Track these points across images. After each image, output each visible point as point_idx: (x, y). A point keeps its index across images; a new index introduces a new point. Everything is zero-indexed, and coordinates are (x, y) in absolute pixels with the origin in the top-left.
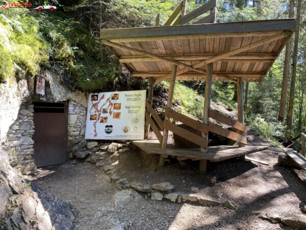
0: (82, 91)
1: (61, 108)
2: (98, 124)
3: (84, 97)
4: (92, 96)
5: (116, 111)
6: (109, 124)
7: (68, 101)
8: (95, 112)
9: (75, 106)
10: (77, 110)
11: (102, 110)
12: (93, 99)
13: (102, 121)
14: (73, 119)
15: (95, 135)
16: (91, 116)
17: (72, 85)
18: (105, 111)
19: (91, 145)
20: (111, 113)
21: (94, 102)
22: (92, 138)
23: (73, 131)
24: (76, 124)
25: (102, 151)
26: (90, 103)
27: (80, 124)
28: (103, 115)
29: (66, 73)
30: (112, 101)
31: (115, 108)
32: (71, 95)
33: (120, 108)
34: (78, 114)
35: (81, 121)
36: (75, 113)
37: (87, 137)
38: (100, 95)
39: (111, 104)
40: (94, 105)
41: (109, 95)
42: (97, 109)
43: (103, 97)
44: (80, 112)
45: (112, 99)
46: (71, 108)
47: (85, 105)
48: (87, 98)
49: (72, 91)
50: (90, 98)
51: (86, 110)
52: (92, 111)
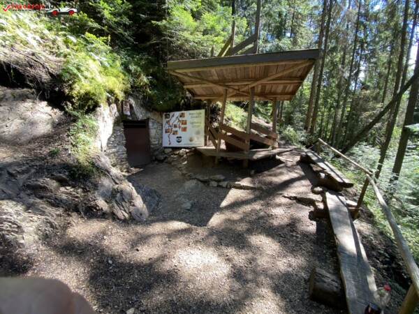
0: (158, 112)
1: (144, 124)
2: (171, 136)
3: (160, 116)
5: (183, 126)
6: (179, 136)
7: (148, 119)
8: (169, 127)
9: (153, 123)
10: (155, 126)
11: (173, 125)
12: (166, 117)
13: (174, 134)
14: (153, 132)
15: (170, 144)
16: (166, 130)
17: (150, 107)
18: (175, 126)
19: (168, 151)
20: (180, 127)
21: (167, 120)
22: (168, 146)
23: (154, 141)
24: (156, 136)
25: (175, 154)
26: (165, 121)
27: (158, 136)
28: (174, 129)
29: (144, 98)
30: (181, 119)
31: (182, 124)
32: (149, 115)
33: (186, 124)
34: (156, 129)
35: (159, 134)
36: (154, 128)
37: (164, 145)
38: (171, 114)
39: (179, 121)
40: (168, 122)
41: (177, 114)
42: (169, 125)
43: (173, 116)
44: (158, 127)
45: (180, 117)
46: (151, 124)
47: (161, 122)
48: (162, 117)
49: (150, 112)
50: (164, 116)
51: (162, 125)
52: (166, 127)
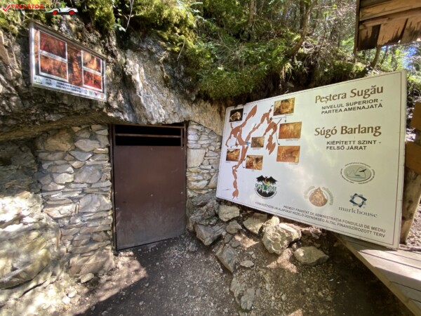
0: (212, 103)
1: (172, 136)
2: (242, 169)
3: (217, 115)
4: (233, 112)
5: (285, 143)
7: (186, 123)
8: (236, 145)
9: (199, 133)
10: (204, 142)
11: (250, 141)
12: (234, 119)
13: (249, 166)
14: (195, 157)
15: (235, 194)
16: (228, 152)
18: (257, 143)
19: (227, 213)
20: (271, 147)
21: (236, 124)
22: (230, 198)
23: (196, 182)
24: (202, 167)
26: (228, 127)
27: (210, 167)
28: (252, 152)
30: (277, 120)
31: (283, 135)
34: (205, 148)
35: (212, 161)
36: (199, 146)
37: (221, 194)
38: (248, 108)
39: (273, 126)
40: (236, 131)
41: (266, 105)
42: (239, 138)
43: (253, 112)
44: (210, 145)
45: (275, 114)
46: (192, 137)
47: (218, 132)
48: (222, 118)
49: (192, 103)
50: (228, 117)
51: (221, 141)
52: (230, 143)
